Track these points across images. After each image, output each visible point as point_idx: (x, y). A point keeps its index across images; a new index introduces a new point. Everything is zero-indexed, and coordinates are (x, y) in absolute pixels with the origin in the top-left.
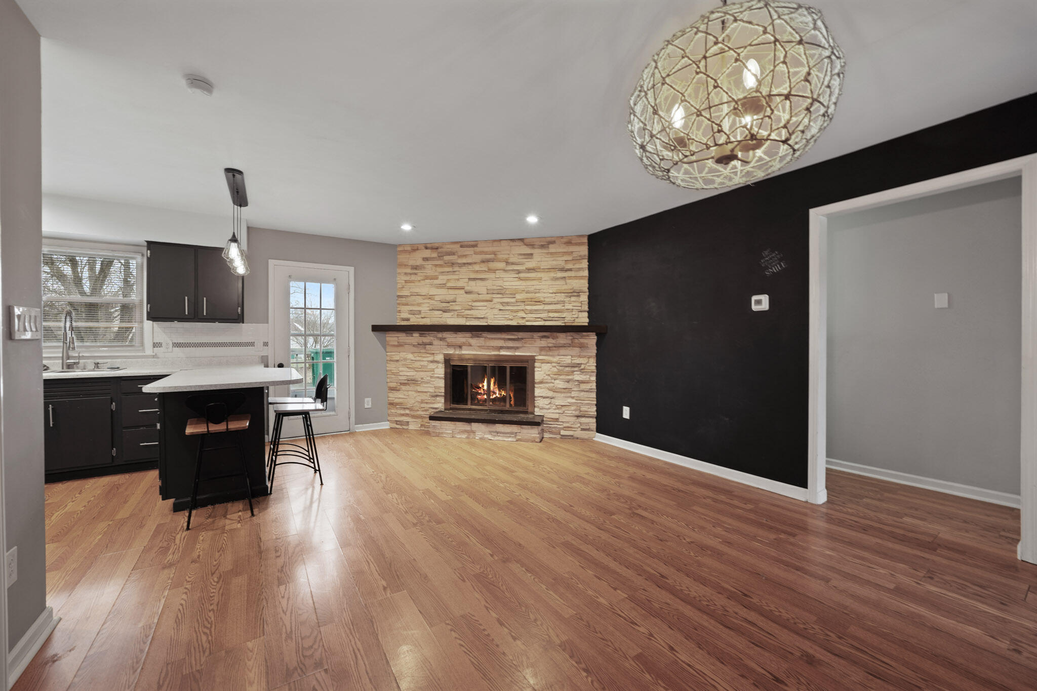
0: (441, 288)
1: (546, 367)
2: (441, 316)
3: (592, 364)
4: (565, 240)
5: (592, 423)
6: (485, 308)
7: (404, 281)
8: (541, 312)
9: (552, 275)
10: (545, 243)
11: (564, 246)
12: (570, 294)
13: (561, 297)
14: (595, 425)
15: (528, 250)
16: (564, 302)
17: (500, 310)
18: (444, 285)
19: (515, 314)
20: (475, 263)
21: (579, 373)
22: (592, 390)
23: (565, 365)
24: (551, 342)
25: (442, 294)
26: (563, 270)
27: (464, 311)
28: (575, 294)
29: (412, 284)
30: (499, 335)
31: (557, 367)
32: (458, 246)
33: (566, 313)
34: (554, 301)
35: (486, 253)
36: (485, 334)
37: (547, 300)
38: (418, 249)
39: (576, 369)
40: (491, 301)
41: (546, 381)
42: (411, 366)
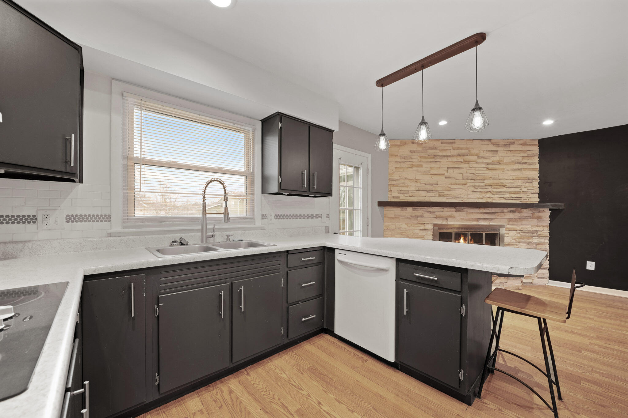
0: (426, 174)
1: (512, 233)
2: (425, 195)
3: (546, 231)
4: (521, 142)
5: (546, 273)
6: (461, 190)
7: (394, 168)
8: (504, 194)
9: (512, 166)
10: (508, 144)
11: (521, 146)
12: (526, 181)
13: (520, 183)
14: (548, 274)
15: (494, 148)
16: (520, 186)
17: (473, 191)
18: (427, 172)
19: (484, 195)
20: (453, 156)
21: (537, 237)
22: (546, 250)
23: (527, 232)
24: (517, 215)
25: (428, 178)
26: (520, 163)
27: (444, 192)
28: (530, 181)
29: (402, 170)
30: (477, 210)
31: (521, 233)
32: (440, 142)
33: (523, 195)
34: (514, 186)
35: (462, 149)
36: (466, 209)
37: (508, 185)
38: (406, 144)
39: (535, 235)
40: (466, 185)
41: (512, 243)
42: (405, 234)
